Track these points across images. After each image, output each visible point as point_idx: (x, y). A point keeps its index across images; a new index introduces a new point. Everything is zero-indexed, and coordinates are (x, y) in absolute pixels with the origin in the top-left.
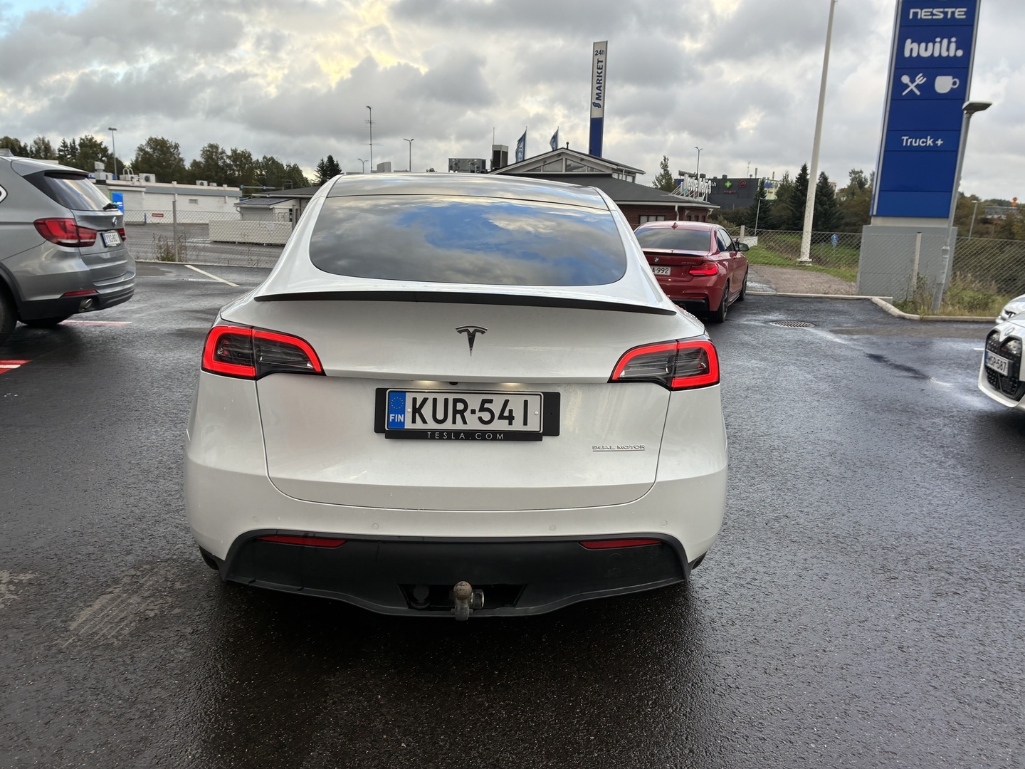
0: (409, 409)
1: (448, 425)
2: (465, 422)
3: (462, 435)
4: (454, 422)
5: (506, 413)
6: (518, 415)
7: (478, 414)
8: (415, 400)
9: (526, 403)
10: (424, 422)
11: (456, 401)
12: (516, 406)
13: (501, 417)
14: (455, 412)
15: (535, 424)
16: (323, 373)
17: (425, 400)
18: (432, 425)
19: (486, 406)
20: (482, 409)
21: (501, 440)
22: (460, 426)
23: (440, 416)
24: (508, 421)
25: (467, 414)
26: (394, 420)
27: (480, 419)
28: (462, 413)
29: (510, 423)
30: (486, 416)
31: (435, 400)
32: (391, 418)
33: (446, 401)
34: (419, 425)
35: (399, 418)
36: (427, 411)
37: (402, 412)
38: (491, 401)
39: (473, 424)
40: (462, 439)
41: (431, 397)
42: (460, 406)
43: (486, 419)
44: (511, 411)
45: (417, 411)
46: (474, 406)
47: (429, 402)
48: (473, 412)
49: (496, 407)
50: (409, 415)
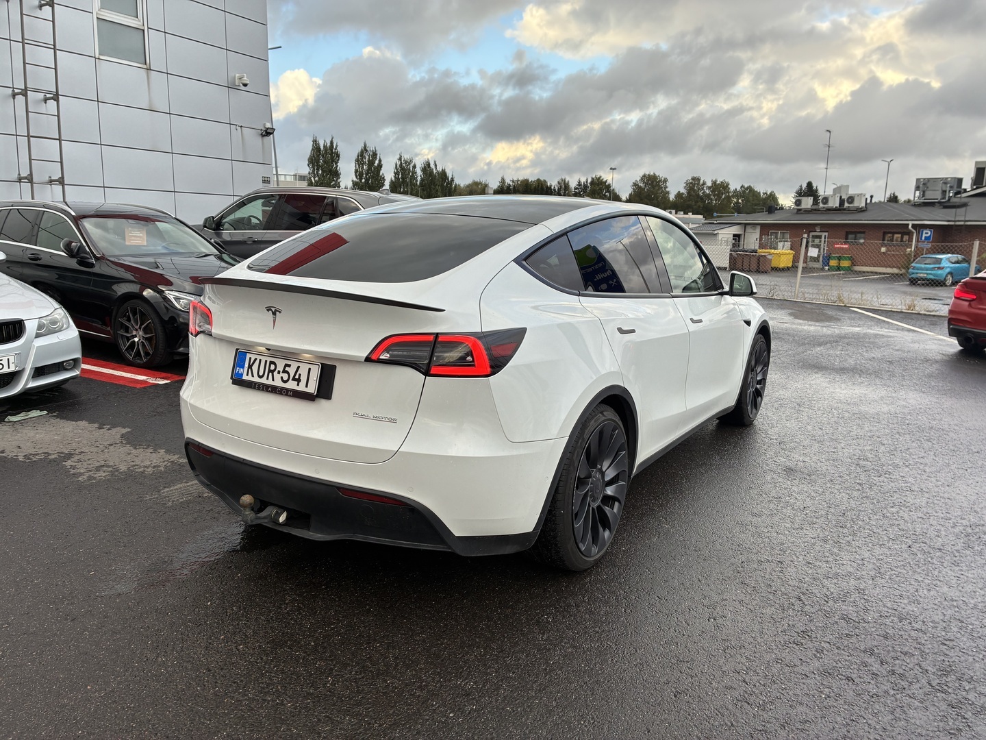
0: (246, 365)
1: (264, 381)
2: (273, 380)
3: (270, 389)
4: (267, 379)
5: (297, 377)
6: (304, 379)
7: (282, 374)
8: (250, 358)
9: (310, 369)
10: (253, 376)
11: (272, 363)
12: (303, 372)
13: (294, 379)
14: (270, 371)
15: (312, 388)
16: (211, 335)
17: (256, 359)
18: (256, 379)
19: (287, 369)
20: (284, 371)
21: (290, 396)
22: (270, 382)
23: (261, 374)
24: (297, 382)
25: (276, 373)
26: (239, 372)
27: (282, 378)
28: (273, 372)
29: (298, 385)
30: (285, 377)
31: (260, 360)
32: (237, 370)
33: (266, 361)
34: (249, 378)
35: (241, 370)
36: (255, 368)
37: (243, 367)
38: (289, 366)
39: (278, 383)
40: (269, 391)
41: (259, 358)
42: (273, 367)
43: (285, 379)
44: (300, 375)
45: (250, 367)
46: (280, 368)
47: (257, 362)
48: (279, 372)
49: (292, 371)
50: (246, 369)
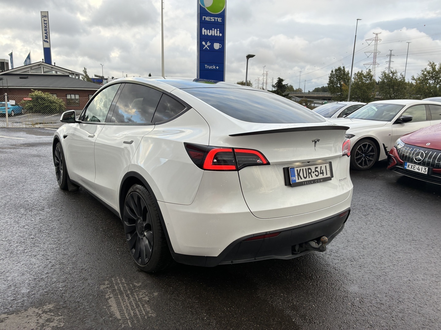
0: (296, 174)
1: (308, 179)
2: (312, 177)
3: (312, 182)
4: (309, 178)
5: (322, 172)
7: (315, 173)
8: (297, 170)
9: (326, 166)
10: (301, 179)
11: (309, 169)
12: (324, 168)
13: (321, 173)
14: (309, 173)
15: (329, 175)
16: (268, 164)
17: (300, 170)
18: (304, 180)
19: (317, 169)
20: (316, 171)
21: (322, 182)
22: (311, 179)
23: (305, 176)
24: (322, 174)
25: (312, 173)
26: (293, 179)
27: (315, 174)
28: (310, 173)
29: (323, 175)
30: (317, 173)
31: (303, 169)
32: (292, 179)
33: (306, 169)
34: (300, 180)
35: (294, 178)
36: (301, 174)
37: (295, 176)
38: (317, 168)
39: (315, 178)
40: (312, 183)
41: (301, 168)
42: (310, 171)
43: (317, 174)
44: (323, 170)
45: (299, 175)
46: (313, 170)
47: (301, 171)
48: (313, 172)
49: (319, 169)
50: (297, 177)
